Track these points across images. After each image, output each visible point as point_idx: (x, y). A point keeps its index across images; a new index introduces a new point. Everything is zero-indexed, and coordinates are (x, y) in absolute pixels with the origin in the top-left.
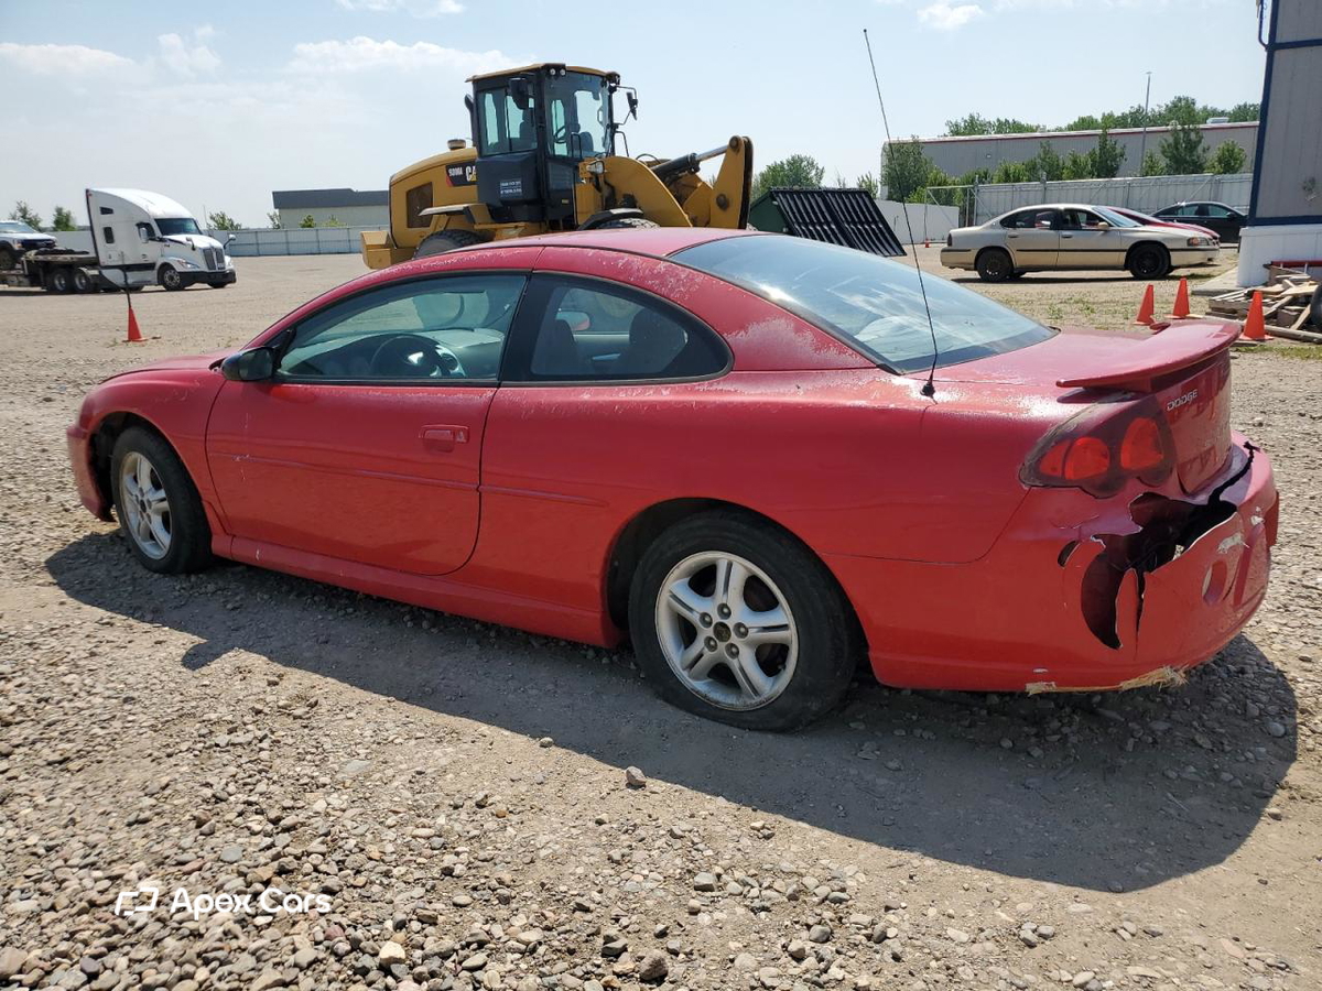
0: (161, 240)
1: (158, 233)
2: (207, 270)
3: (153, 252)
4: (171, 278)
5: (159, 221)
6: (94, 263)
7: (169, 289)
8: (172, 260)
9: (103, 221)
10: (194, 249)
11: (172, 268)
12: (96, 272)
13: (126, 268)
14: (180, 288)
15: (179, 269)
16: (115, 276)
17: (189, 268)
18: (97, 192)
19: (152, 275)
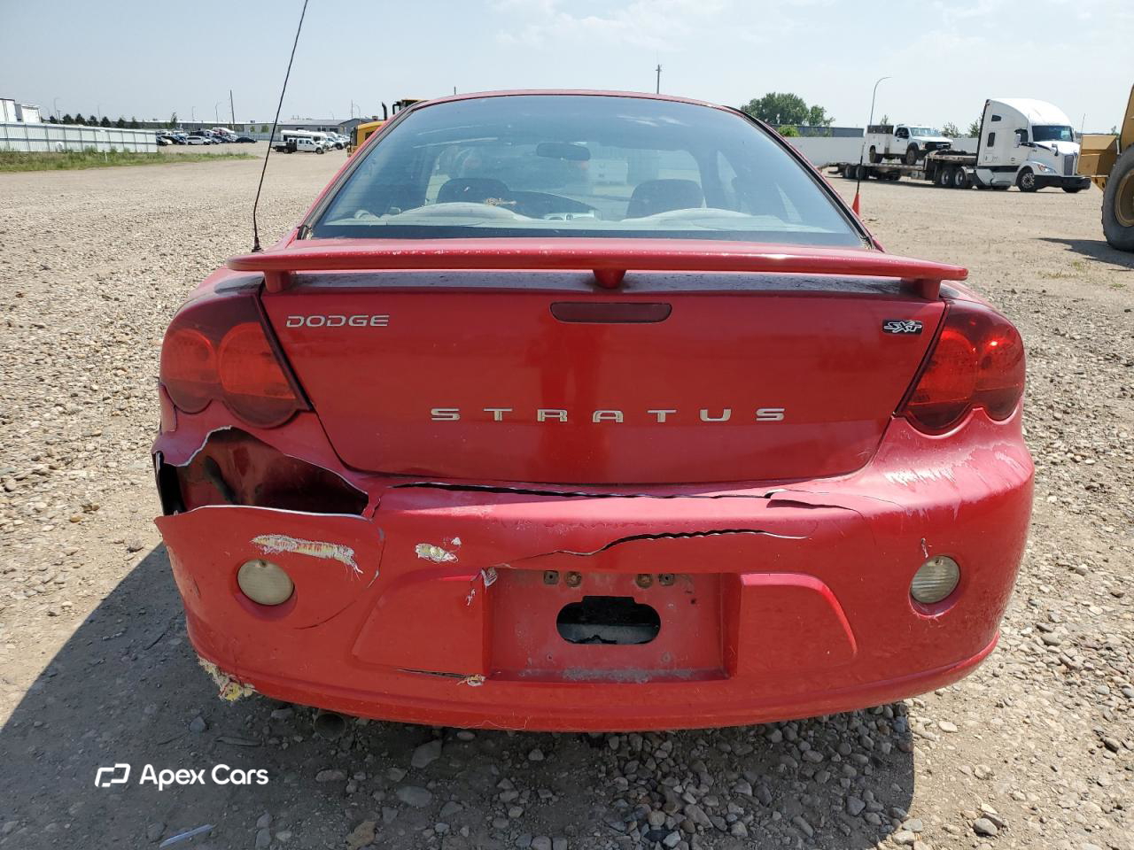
0: (1031, 145)
1: (1031, 139)
2: (1063, 176)
3: (1021, 157)
4: (1028, 180)
5: (1035, 128)
6: (973, 164)
7: (1023, 190)
8: (1034, 165)
9: (990, 127)
10: (1056, 154)
11: (1032, 172)
12: (971, 171)
13: (995, 169)
14: (1033, 190)
15: (1037, 172)
16: (985, 176)
17: (1046, 172)
18: (994, 102)
19: (1012, 177)
